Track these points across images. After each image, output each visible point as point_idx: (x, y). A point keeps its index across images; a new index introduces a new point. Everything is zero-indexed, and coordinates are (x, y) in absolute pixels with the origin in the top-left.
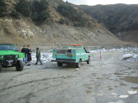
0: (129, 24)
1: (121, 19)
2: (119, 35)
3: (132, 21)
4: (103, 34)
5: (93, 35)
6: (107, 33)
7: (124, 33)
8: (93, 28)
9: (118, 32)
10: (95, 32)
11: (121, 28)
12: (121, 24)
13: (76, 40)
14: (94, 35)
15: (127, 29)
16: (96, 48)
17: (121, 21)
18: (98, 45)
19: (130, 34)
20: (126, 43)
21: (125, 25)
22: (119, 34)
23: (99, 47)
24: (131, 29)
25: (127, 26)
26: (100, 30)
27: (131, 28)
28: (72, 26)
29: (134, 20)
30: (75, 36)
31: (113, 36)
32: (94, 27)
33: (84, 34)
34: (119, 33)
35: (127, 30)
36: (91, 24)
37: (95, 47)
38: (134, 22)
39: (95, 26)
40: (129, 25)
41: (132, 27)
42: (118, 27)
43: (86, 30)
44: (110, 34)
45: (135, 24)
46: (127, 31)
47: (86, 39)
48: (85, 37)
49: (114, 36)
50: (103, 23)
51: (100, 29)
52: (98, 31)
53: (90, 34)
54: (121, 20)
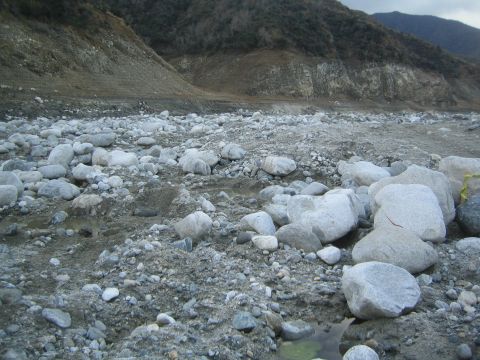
0: (219, 30)
1: (190, 10)
2: (184, 67)
3: (229, 21)
4: (133, 56)
5: (97, 58)
6: (148, 54)
7: (201, 59)
8: (97, 31)
9: (180, 55)
10: (104, 48)
11: (193, 43)
12: (190, 28)
13: (37, 72)
14: (104, 58)
15: (210, 47)
16: (114, 107)
17: (190, 19)
18: (119, 98)
19: (221, 66)
20: (211, 95)
21: (206, 34)
22: (185, 63)
23: (126, 105)
24: (226, 48)
25: (210, 38)
26: (123, 42)
27: (224, 45)
28: (16, 16)
29: (235, 20)
30: (29, 58)
31: (170, 69)
32: (101, 30)
33: (65, 50)
34: (185, 61)
35: (213, 49)
36: (91, 13)
37: (112, 103)
38: (233, 26)
39: (106, 25)
40: (218, 36)
41: (229, 41)
42: (182, 39)
43: (72, 38)
44: (159, 62)
45: (236, 32)
46: (212, 54)
47: (73, 72)
48: (67, 64)
49: (171, 67)
50: (128, 17)
51: (122, 36)
52: (117, 46)
53: (89, 52)
54: (189, 16)
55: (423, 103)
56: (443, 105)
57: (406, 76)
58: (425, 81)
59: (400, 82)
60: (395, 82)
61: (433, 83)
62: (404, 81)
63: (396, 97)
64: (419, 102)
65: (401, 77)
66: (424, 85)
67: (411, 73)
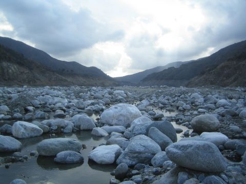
55: (22, 81)
56: (31, 82)
57: (13, 68)
58: (22, 71)
59: (10, 71)
60: (8, 71)
61: (26, 72)
62: (12, 70)
63: (9, 79)
64: (20, 82)
65: (11, 69)
66: (22, 73)
67: (15, 67)
